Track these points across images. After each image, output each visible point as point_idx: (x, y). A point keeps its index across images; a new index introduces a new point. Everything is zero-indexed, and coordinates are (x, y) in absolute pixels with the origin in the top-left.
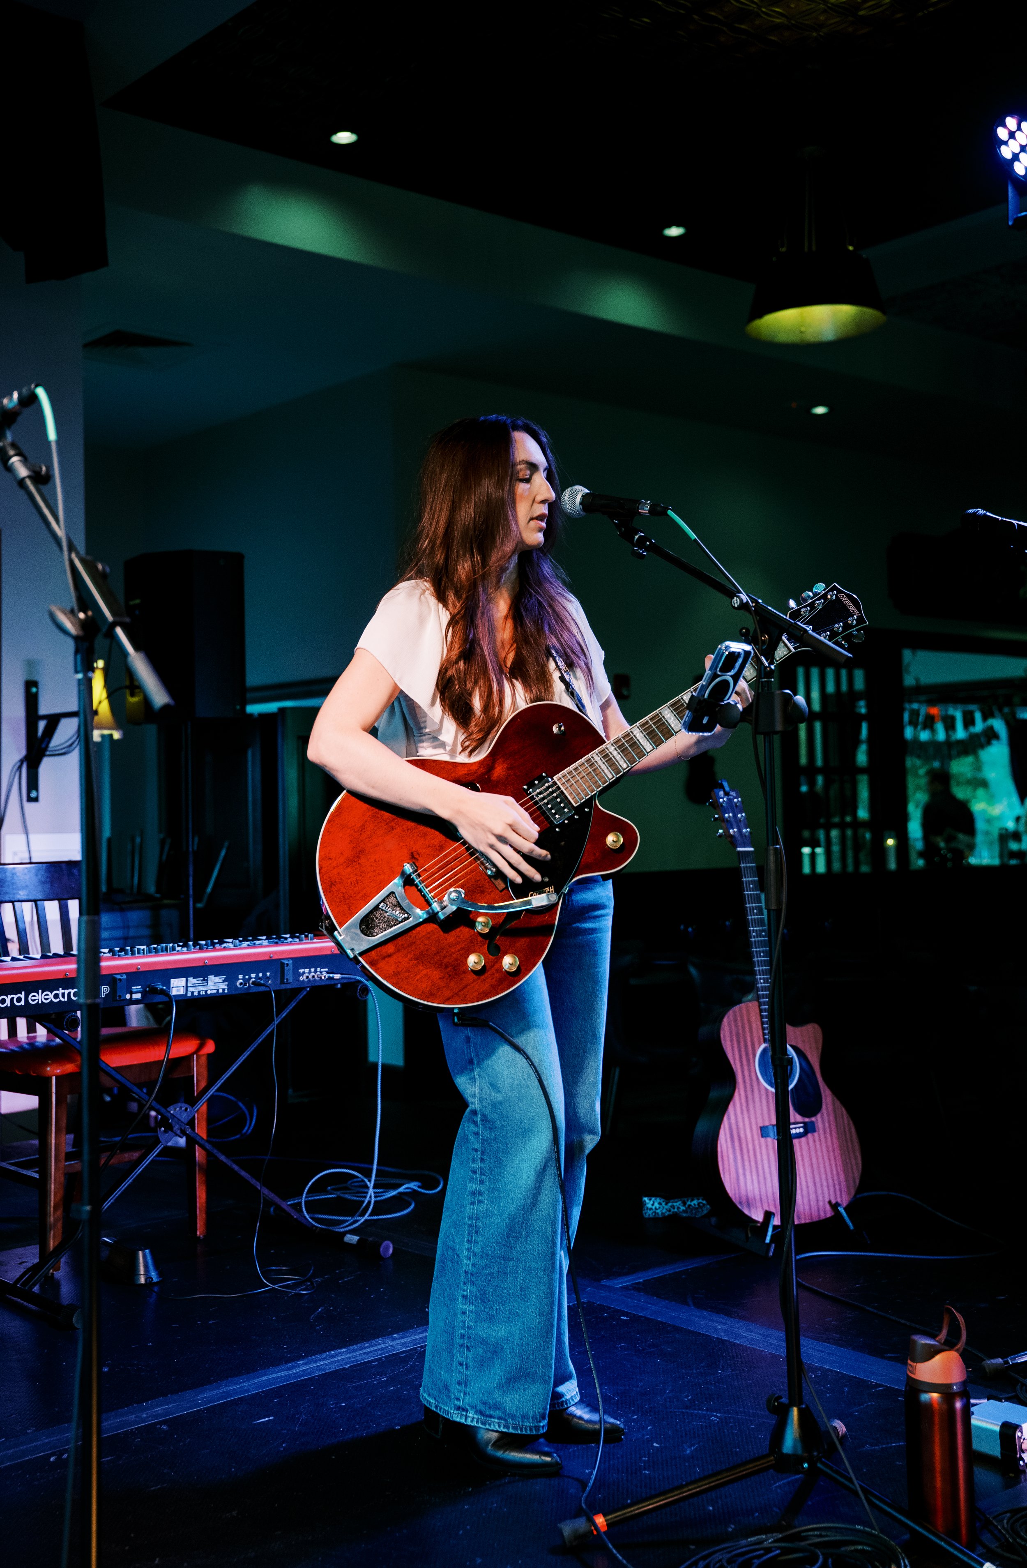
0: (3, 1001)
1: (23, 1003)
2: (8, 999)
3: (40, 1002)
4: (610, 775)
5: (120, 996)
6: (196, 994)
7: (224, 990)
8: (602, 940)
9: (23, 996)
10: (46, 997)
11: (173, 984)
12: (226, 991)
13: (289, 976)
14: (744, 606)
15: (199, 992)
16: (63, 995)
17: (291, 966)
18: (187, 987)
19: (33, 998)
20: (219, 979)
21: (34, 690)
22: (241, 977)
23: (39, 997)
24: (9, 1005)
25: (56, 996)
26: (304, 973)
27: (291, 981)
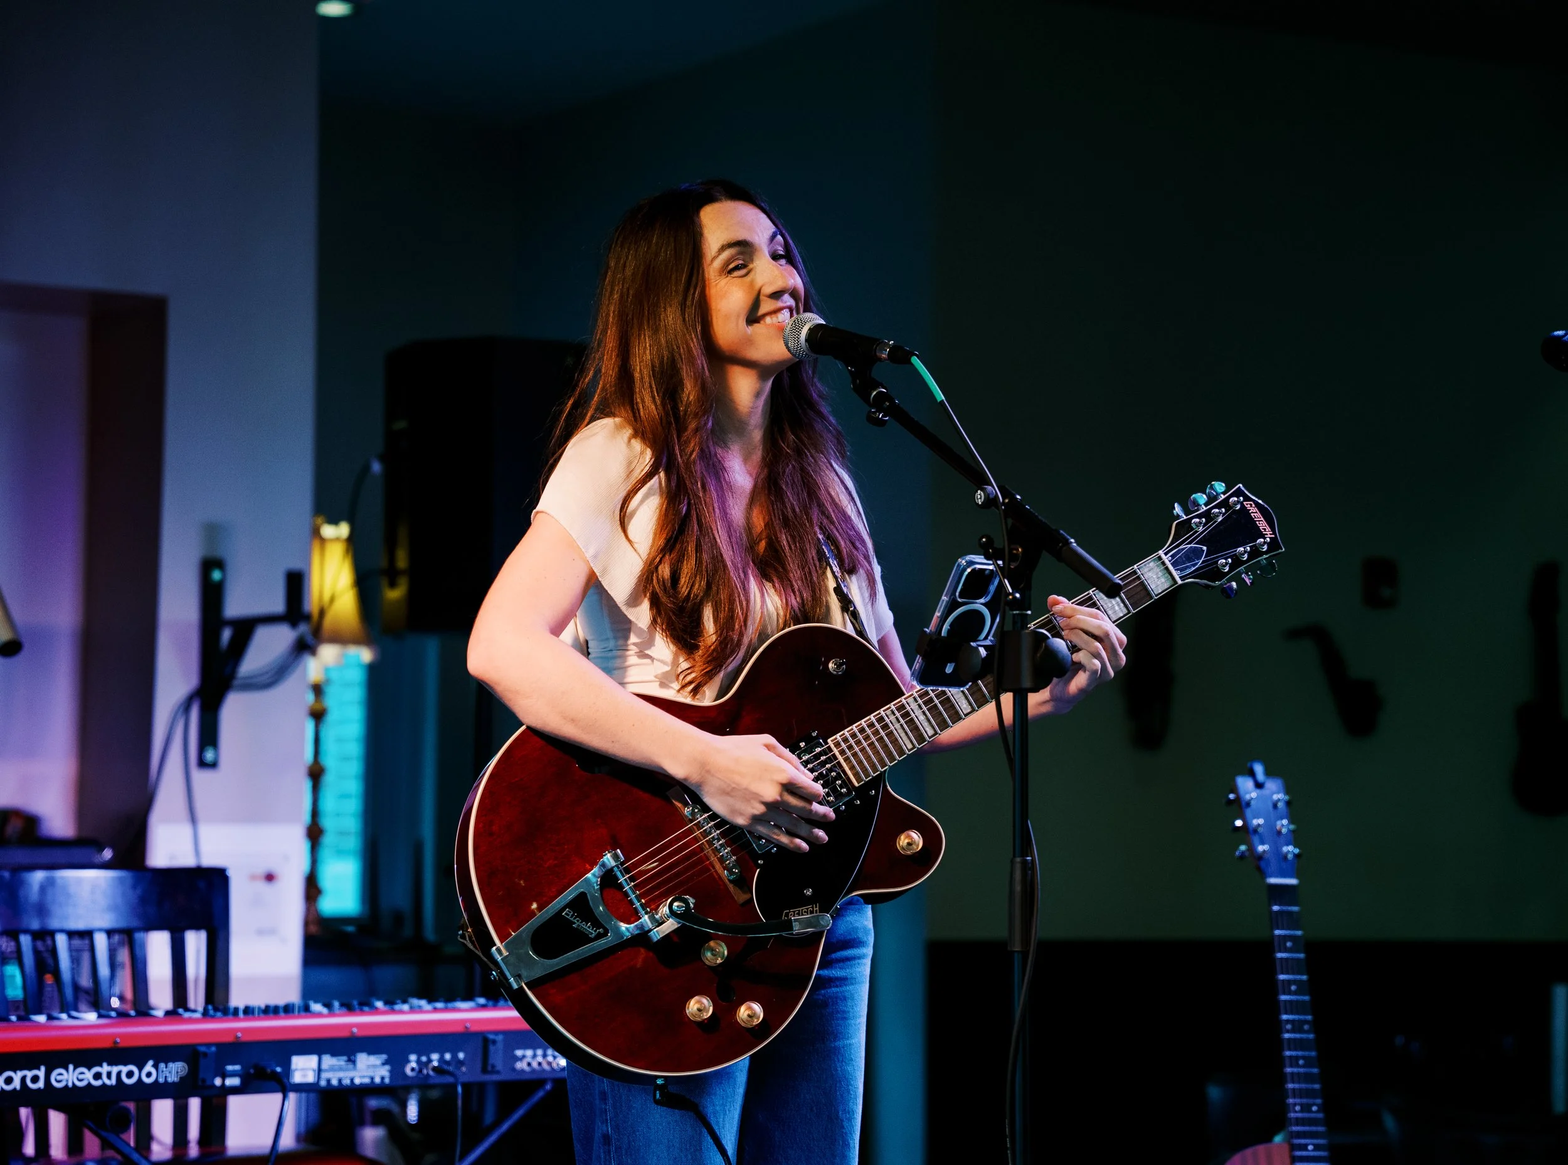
0: (9, 1081)
1: (41, 1084)
2: (17, 1077)
3: (70, 1085)
4: (908, 744)
5: (204, 1081)
6: (335, 1082)
7: (383, 1078)
8: (856, 995)
9: (41, 1073)
10: (81, 1077)
11: (296, 1064)
12: (387, 1081)
13: (497, 1059)
14: (991, 501)
15: (340, 1081)
16: (109, 1075)
17: (500, 1045)
18: (320, 1070)
19: (59, 1078)
20: (376, 1060)
21: (216, 575)
22: (413, 1057)
23: (68, 1077)
24: (18, 1087)
25: (97, 1076)
26: (524, 1057)
27: (499, 1067)
